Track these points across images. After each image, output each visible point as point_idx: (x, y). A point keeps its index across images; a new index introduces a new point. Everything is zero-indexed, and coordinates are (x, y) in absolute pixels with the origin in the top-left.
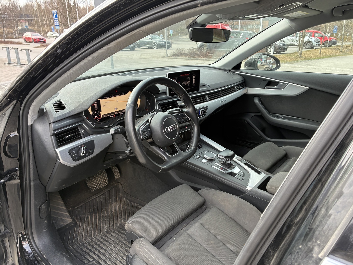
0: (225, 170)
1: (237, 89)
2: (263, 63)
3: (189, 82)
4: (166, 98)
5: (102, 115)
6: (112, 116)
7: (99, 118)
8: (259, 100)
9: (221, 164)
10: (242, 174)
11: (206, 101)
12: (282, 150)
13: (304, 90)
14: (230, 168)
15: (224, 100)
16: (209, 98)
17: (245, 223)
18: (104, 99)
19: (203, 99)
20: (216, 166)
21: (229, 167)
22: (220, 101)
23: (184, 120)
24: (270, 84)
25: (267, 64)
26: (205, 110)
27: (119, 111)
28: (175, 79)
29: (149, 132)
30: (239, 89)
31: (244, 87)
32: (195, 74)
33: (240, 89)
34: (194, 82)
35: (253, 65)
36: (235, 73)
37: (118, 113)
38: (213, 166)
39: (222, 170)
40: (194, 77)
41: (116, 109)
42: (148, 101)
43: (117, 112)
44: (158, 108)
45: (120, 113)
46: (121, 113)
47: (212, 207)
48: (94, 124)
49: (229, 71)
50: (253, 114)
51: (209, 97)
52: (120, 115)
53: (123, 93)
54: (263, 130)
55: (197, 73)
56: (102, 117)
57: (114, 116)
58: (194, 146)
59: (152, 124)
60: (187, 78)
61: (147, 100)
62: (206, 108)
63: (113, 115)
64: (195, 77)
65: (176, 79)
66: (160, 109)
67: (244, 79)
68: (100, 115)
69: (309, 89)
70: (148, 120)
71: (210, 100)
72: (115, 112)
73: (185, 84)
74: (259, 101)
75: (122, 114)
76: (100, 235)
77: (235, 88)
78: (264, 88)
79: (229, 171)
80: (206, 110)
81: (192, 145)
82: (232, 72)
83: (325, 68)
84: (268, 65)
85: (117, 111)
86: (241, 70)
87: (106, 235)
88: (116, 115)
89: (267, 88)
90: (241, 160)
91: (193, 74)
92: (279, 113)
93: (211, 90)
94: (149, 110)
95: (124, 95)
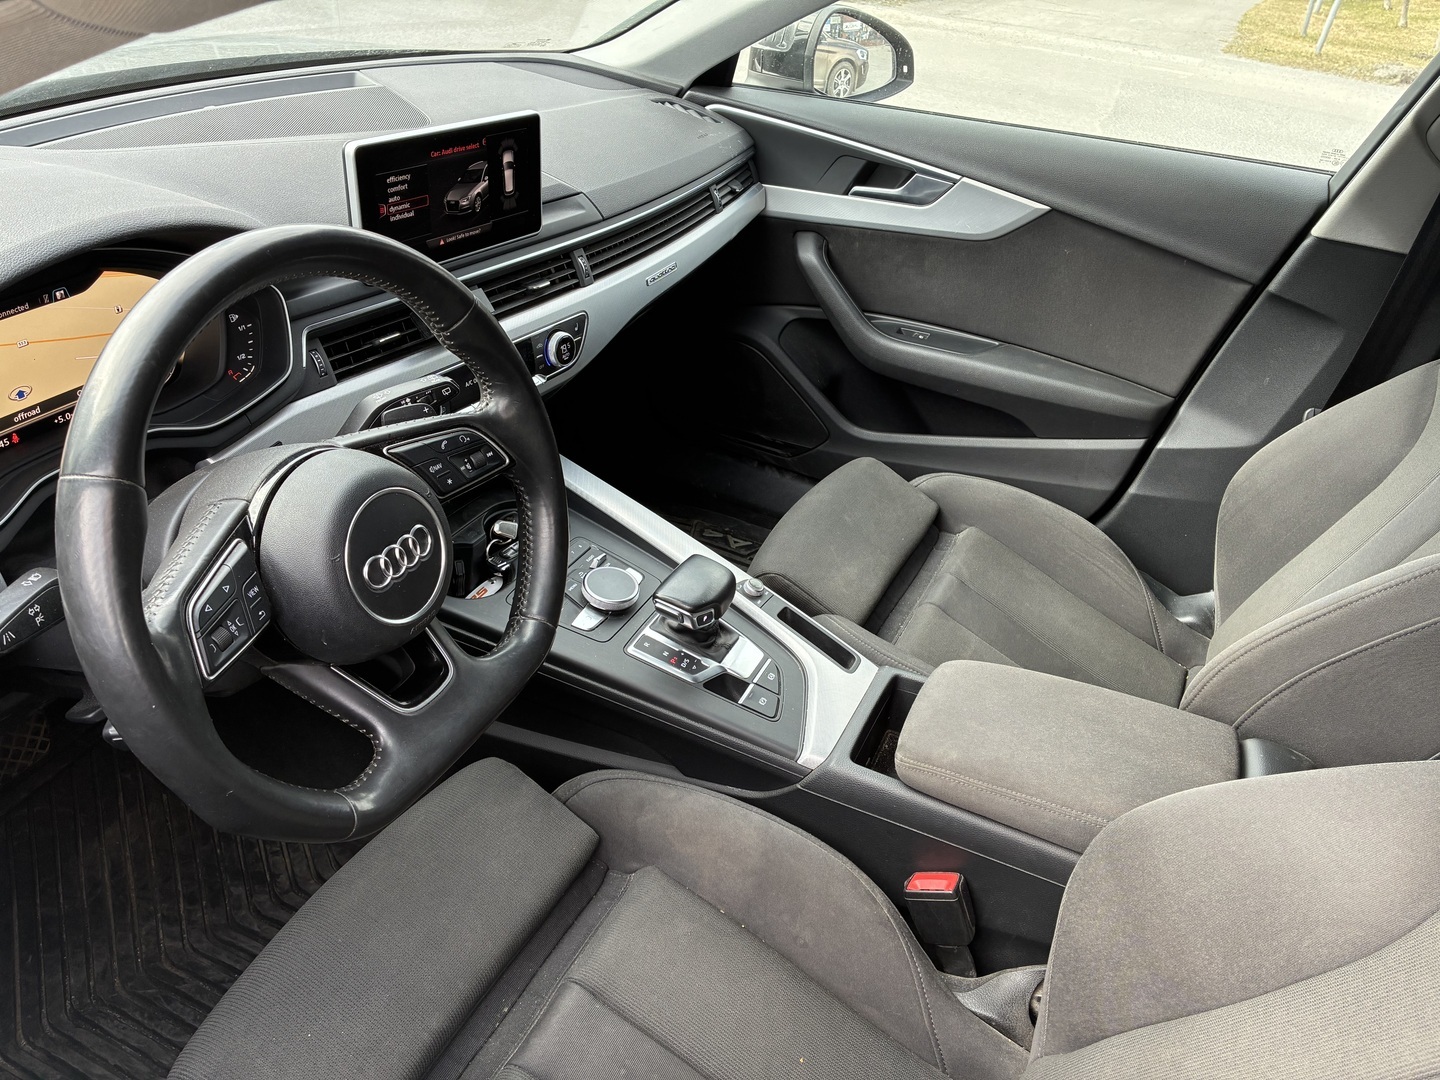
0: (694, 667)
1: (722, 198)
2: (829, 40)
3: (483, 190)
4: (353, 295)
8: (819, 249)
9: (672, 634)
10: (772, 676)
11: (577, 286)
12: (923, 496)
13: (1020, 219)
14: (711, 652)
15: (666, 268)
16: (593, 267)
17: (796, 938)
19: (561, 272)
20: (646, 645)
21: (709, 647)
22: (649, 278)
23: (473, 474)
24: (873, 173)
25: (844, 47)
26: (576, 334)
27: (47, 405)
28: (400, 178)
29: (258, 608)
30: (729, 198)
31: (752, 184)
32: (511, 142)
33: (735, 195)
34: (509, 187)
35: (792, 66)
36: (708, 108)
37: (38, 416)
38: (631, 649)
39: (679, 667)
40: (508, 158)
41: (21, 394)
42: (239, 322)
43: (34, 412)
44: (310, 360)
45: (55, 416)
46: (63, 414)
47: (635, 865)
49: (680, 94)
50: (787, 314)
51: (590, 258)
53: (57, 287)
54: (831, 391)
55: (523, 134)
57: (16, 440)
58: (539, 614)
59: (273, 541)
60: (471, 168)
61: (235, 317)
62: (577, 325)
63: (4, 437)
64: (515, 158)
65: (404, 177)
66: (321, 360)
67: (751, 142)
69: (1049, 211)
70: (245, 512)
71: (597, 277)
72: (16, 414)
73: (457, 202)
74: (820, 258)
76: (40, 1044)
77: (710, 197)
78: (846, 193)
79: (711, 667)
80: (580, 332)
81: (527, 608)
82: (691, 99)
83: (1019, 34)
84: (847, 51)
85: (33, 407)
86: (736, 93)
87: (70, 1038)
88: (26, 434)
89: (857, 194)
90: (759, 597)
91: (505, 143)
92: (908, 312)
93: (599, 222)
94: (248, 372)
95: (67, 297)
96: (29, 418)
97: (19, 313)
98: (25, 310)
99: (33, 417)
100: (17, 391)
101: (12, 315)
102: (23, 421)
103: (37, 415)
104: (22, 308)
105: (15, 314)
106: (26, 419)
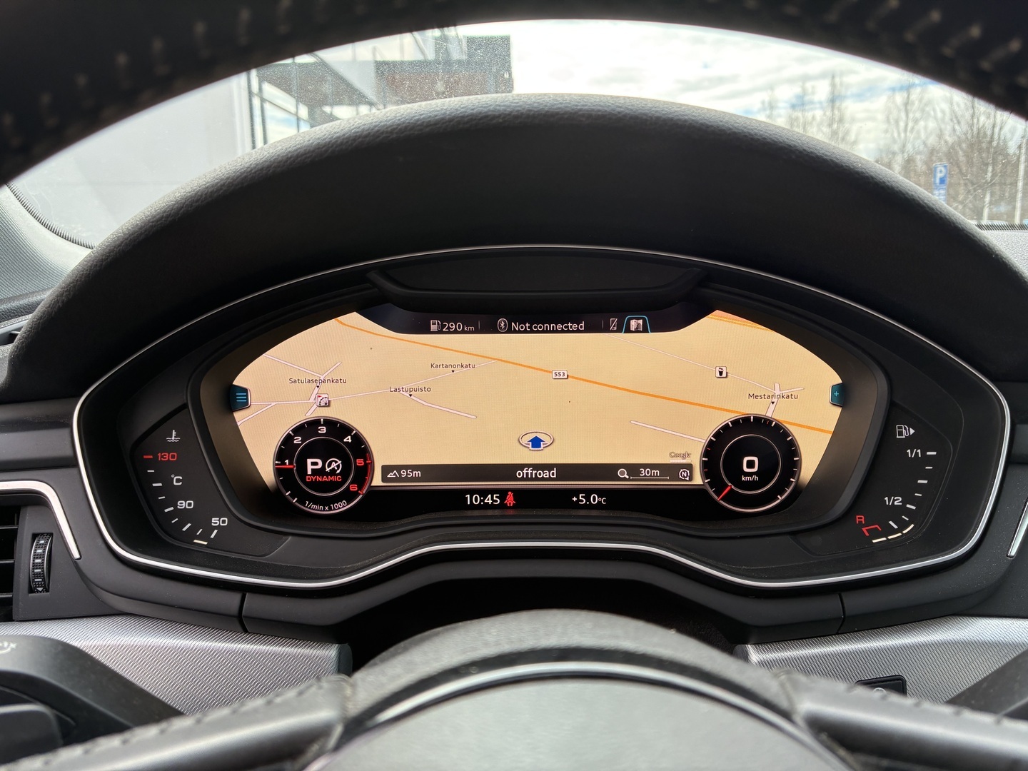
5: (386, 469)
6: (484, 493)
7: (354, 488)
18: (428, 331)
27: (567, 471)
37: (551, 481)
41: (536, 443)
43: (547, 474)
45: (576, 492)
46: (588, 492)
48: (215, 521)
52: (577, 506)
56: (377, 481)
57: (510, 500)
63: (492, 491)
68: (360, 462)
72: (521, 467)
75: (595, 500)
85: (548, 467)
88: (527, 499)
94: (895, 532)
95: (645, 331)
96: (536, 479)
97: (568, 332)
98: (578, 331)
99: (543, 479)
100: (532, 436)
101: (557, 332)
102: (527, 479)
103: (550, 479)
104: (575, 326)
105: (562, 331)
106: (532, 479)
